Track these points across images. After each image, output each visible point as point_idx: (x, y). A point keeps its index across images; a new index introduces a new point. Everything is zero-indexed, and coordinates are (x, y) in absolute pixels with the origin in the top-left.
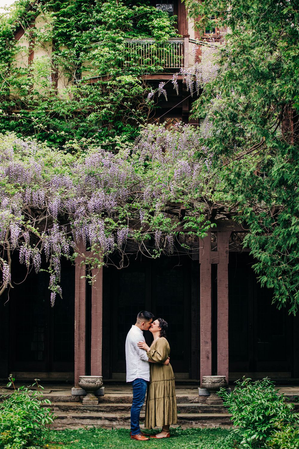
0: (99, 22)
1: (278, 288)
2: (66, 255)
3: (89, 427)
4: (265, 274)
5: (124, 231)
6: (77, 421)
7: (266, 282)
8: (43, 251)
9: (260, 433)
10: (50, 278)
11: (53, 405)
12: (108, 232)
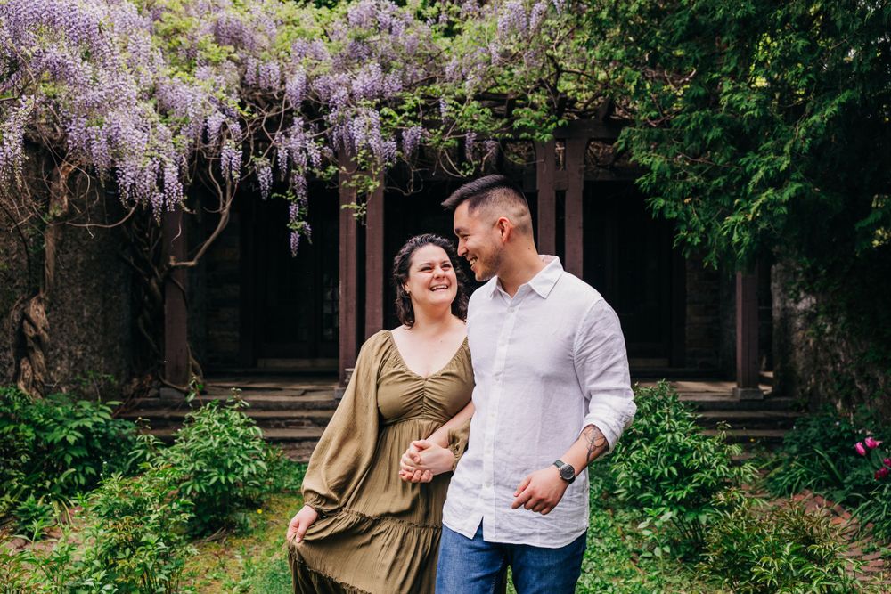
1: (684, 219)
2: (316, 170)
4: (660, 195)
5: (413, 132)
7: (663, 208)
8: (276, 163)
10: (289, 210)
11: (302, 418)
12: (386, 131)
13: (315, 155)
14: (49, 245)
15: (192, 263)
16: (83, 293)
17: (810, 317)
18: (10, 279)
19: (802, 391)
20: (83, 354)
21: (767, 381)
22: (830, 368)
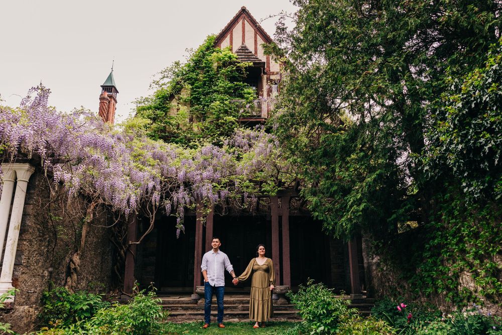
0: (215, 91)
1: (326, 220)
2: (188, 206)
3: (199, 321)
4: (316, 211)
5: (225, 192)
6: (192, 317)
7: (318, 216)
8: (173, 202)
9: (326, 325)
10: (177, 220)
11: (178, 306)
12: (214, 191)
13: (188, 200)
14: (84, 233)
15: (138, 243)
16: (94, 254)
17: (378, 265)
18: (67, 245)
19: (378, 295)
20: (92, 279)
21: (364, 294)
22: (387, 284)
